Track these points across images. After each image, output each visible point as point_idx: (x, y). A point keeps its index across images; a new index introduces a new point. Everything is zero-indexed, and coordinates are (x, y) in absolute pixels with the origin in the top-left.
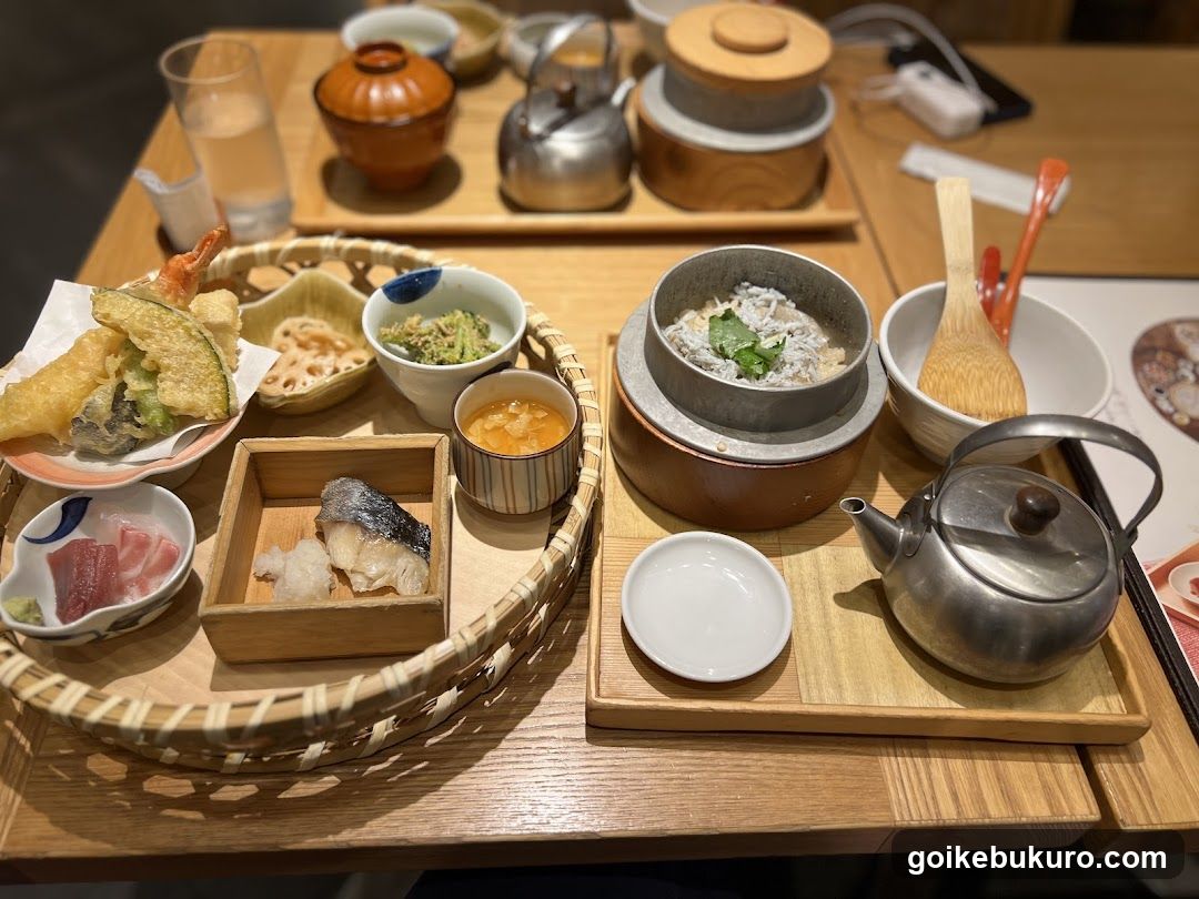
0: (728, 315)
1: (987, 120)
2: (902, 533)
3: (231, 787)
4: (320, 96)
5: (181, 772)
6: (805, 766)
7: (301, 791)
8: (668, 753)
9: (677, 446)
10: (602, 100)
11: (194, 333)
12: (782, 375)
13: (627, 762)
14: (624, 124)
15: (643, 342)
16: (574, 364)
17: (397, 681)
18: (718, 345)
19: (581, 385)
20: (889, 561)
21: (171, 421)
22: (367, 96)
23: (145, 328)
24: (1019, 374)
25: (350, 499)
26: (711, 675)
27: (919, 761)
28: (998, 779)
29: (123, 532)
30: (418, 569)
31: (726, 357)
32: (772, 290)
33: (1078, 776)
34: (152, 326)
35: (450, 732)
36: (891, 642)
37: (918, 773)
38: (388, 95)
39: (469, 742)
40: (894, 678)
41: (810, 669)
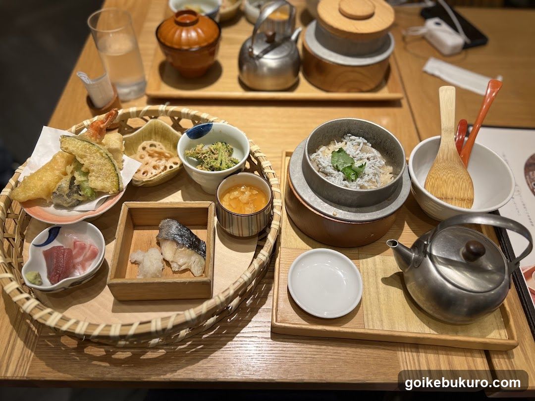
0: (341, 150)
1: (466, 47)
2: (413, 255)
3: (120, 353)
4: (159, 35)
5: (100, 345)
6: (365, 354)
7: (150, 356)
8: (305, 346)
9: (315, 212)
10: (287, 38)
11: (104, 155)
12: (364, 180)
13: (288, 349)
14: (297, 49)
15: (301, 161)
16: (270, 171)
17: (191, 317)
18: (335, 165)
19: (273, 181)
20: (407, 268)
21: (94, 194)
22: (180, 36)
23: (83, 153)
24: (471, 180)
25: (171, 229)
26: (325, 315)
27: (415, 354)
28: (449, 364)
29: (75, 243)
30: (200, 261)
31: (339, 171)
32: (361, 138)
33: (484, 364)
34: (86, 152)
35: (213, 332)
36: (406, 301)
37: (414, 359)
38: (189, 35)
39: (221, 337)
40: (406, 318)
41: (369, 312)
